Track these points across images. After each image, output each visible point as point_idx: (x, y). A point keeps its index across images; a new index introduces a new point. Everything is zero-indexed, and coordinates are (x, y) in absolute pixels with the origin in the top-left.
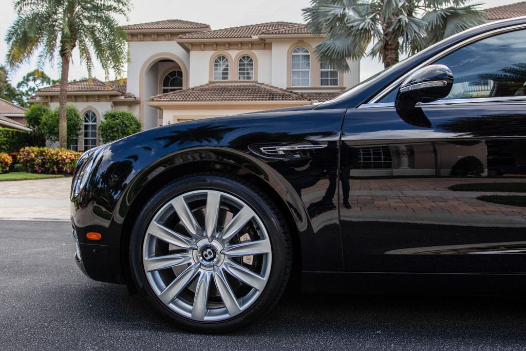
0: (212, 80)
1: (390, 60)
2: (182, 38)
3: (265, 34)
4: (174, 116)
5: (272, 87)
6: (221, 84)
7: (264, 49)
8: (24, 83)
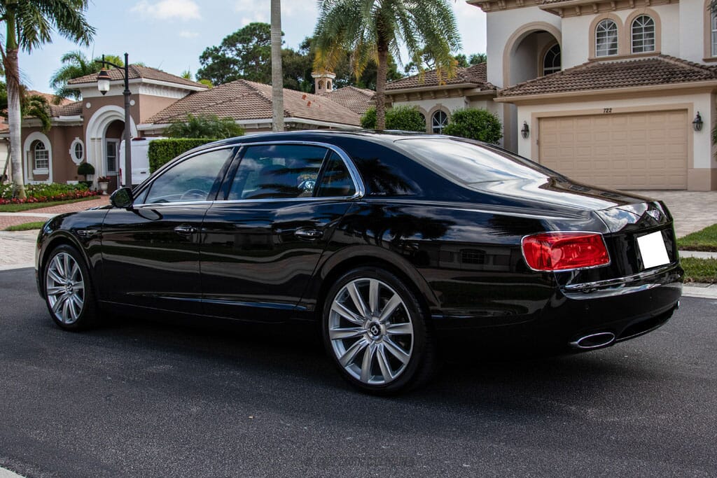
0: (593, 57)
2: (547, 3)
4: (533, 114)
5: (678, 60)
6: (606, 62)
8: (413, 65)
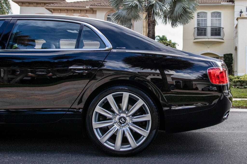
1: (150, 22)
2: (48, 6)
3: (93, 6)
7: (93, 13)
